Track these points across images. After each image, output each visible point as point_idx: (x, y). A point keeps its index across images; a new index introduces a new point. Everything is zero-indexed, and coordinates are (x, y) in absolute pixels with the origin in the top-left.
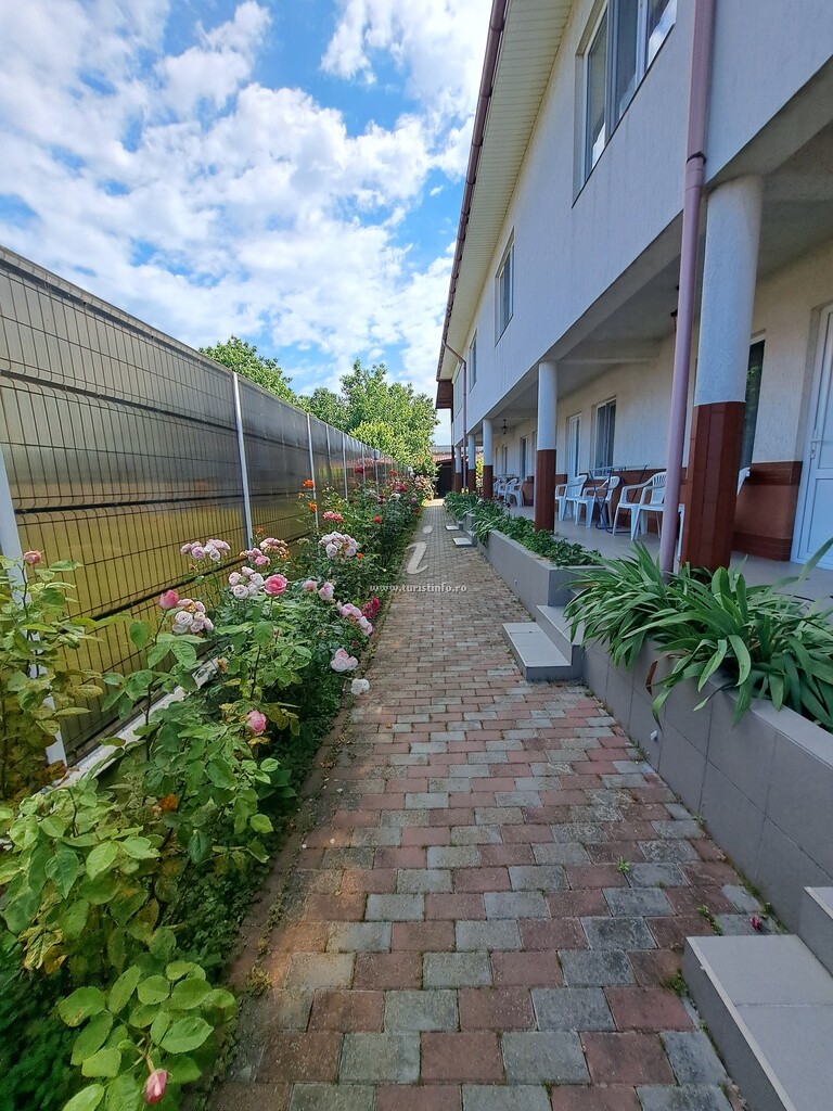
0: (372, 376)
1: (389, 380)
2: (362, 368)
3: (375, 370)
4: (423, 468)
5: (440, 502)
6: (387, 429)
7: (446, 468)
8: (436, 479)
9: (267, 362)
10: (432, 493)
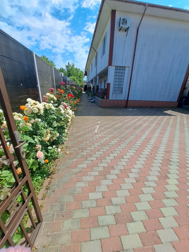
0: (72, 66)
1: (75, 67)
2: (70, 64)
3: (72, 64)
4: (82, 86)
5: (85, 92)
6: (75, 78)
7: (86, 86)
8: (84, 88)
9: (51, 61)
10: (83, 91)
